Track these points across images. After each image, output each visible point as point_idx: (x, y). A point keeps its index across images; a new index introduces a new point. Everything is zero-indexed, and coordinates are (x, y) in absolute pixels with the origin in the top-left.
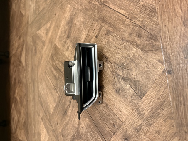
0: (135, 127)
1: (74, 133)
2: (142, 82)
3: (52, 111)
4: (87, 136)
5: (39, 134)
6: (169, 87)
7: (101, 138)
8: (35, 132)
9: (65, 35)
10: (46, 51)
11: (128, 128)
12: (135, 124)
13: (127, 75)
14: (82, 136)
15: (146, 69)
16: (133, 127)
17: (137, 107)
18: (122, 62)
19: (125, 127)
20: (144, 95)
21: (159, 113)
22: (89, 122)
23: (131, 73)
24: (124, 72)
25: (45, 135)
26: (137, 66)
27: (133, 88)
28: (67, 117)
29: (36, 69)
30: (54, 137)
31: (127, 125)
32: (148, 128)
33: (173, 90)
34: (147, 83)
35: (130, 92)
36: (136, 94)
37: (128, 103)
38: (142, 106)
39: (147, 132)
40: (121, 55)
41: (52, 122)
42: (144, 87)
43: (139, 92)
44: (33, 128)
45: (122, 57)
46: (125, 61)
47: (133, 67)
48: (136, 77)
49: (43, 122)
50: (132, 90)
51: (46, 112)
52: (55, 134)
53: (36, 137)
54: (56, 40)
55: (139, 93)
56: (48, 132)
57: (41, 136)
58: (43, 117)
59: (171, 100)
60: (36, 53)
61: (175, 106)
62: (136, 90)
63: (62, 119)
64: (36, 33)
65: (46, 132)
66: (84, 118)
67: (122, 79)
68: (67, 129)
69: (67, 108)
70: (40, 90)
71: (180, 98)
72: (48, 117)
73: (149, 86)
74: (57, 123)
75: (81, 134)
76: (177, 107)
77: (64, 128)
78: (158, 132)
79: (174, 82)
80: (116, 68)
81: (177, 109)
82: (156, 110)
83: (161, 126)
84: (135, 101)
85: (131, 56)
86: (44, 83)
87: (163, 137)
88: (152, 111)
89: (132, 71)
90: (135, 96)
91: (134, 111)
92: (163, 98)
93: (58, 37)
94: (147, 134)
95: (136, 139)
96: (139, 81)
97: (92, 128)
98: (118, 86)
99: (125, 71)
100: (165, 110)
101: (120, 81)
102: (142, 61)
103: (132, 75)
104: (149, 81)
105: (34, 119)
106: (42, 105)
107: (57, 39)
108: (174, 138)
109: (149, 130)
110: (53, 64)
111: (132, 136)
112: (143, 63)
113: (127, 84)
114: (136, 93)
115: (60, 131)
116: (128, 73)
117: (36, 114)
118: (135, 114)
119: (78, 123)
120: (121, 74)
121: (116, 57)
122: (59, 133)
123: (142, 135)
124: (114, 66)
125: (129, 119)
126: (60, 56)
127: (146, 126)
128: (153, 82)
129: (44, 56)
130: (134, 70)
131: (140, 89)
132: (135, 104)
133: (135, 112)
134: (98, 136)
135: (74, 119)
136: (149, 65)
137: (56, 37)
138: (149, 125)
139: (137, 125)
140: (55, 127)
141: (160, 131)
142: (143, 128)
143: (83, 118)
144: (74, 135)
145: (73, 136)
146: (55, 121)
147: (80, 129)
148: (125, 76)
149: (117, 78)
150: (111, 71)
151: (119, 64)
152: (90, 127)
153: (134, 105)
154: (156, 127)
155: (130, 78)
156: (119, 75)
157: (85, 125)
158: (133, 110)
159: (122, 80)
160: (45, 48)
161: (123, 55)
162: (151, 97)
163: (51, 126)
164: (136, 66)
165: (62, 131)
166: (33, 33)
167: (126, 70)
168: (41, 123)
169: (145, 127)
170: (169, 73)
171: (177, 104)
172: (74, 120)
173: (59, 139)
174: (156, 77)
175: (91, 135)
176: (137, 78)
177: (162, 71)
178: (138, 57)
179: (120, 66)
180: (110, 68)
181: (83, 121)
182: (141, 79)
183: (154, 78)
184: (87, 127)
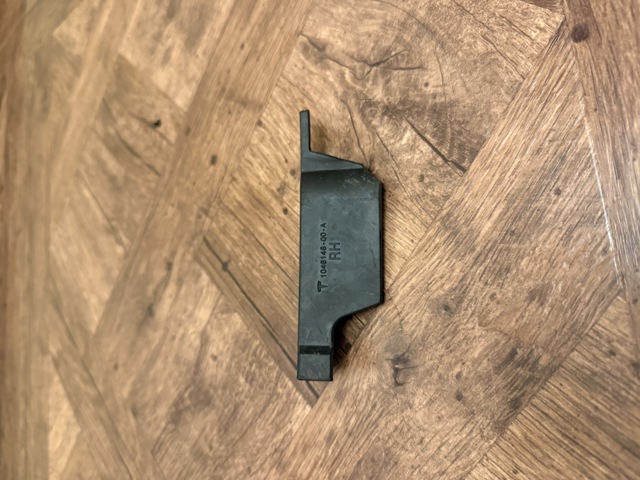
0: (437, 300)
1: (183, 387)
2: (468, 101)
3: (94, 319)
4: (233, 389)
5: (43, 428)
6: (580, 93)
7: (290, 384)
8: (26, 424)
9: (157, 12)
10: (83, 91)
11: (407, 308)
12: (439, 284)
13: (404, 92)
14: (212, 391)
15: (480, 47)
16: (427, 300)
17: (444, 212)
18: (385, 44)
19: (395, 307)
20: (474, 153)
21: (543, 211)
22: (245, 327)
23: (420, 82)
24: (394, 84)
25: (65, 428)
26: (446, 46)
27: (428, 136)
28: (155, 330)
29: (43, 172)
30: (101, 428)
31: (403, 298)
32: (493, 289)
33: (597, 99)
34: (489, 103)
35: (417, 156)
36: (443, 157)
37: (408, 203)
38: (469, 202)
39: (493, 305)
40: (381, 21)
41: (94, 365)
42: (476, 119)
43: (452, 147)
44: (22, 407)
45: (385, 26)
46: (397, 38)
47: (429, 55)
48: (440, 90)
49: (60, 375)
50: (424, 147)
51: (75, 328)
52: (103, 414)
53: (32, 443)
54: (125, 41)
55: (456, 150)
56: (77, 412)
57: (51, 435)
58: (60, 354)
59: (591, 143)
60: (45, 110)
61: (610, 162)
62: (441, 143)
63: (133, 344)
64: (51, 37)
65: (70, 413)
66: (225, 316)
67: (384, 114)
68: (155, 380)
69: (156, 293)
70: (52, 248)
71: (631, 125)
72: (82, 351)
73: (497, 110)
74: (112, 364)
75: (211, 385)
76: (617, 166)
77: (141, 380)
78: (538, 295)
79: (603, 67)
80: (358, 76)
81: (619, 175)
82: (529, 201)
83: (552, 264)
84: (437, 191)
85: (422, 13)
86: (69, 218)
87: (561, 309)
88: (511, 210)
89: (425, 69)
90: (434, 168)
91: (431, 232)
92: (555, 144)
93: (132, 24)
94: (492, 316)
95: (442, 351)
96: (452, 104)
97: (257, 347)
98: (367, 149)
99: (398, 79)
100: (568, 190)
101: (374, 127)
102: (463, 22)
103: (427, 85)
104: (497, 92)
105: (27, 371)
106: (58, 307)
107: (130, 36)
108: (610, 303)
109: (499, 296)
110: (107, 134)
111: (424, 338)
112: (468, 29)
113: (405, 130)
114: (439, 153)
115: (125, 392)
116: (407, 82)
117: (35, 349)
118: (437, 240)
119: (197, 343)
120: (378, 94)
121: (359, 35)
122: (120, 403)
123: (470, 325)
124: (353, 70)
125: (411, 270)
126: (135, 97)
127: (486, 284)
128: (514, 90)
129: (76, 114)
130: (432, 64)
131: (460, 133)
132: (435, 200)
133: (436, 235)
134: (278, 378)
135: (181, 331)
136: (496, 28)
137: (125, 26)
138: (499, 274)
139: (446, 287)
140: (105, 381)
141: (549, 286)
142: (471, 294)
143: (219, 315)
144: (181, 398)
145: (176, 404)
146: (107, 358)
147: (208, 364)
148: (395, 98)
149: (363, 116)
150: (340, 94)
151: (372, 58)
152: (246, 345)
153: (433, 207)
154: (528, 277)
155: (418, 99)
156: (370, 103)
157: (226, 343)
158: (428, 227)
159: (382, 119)
160: (81, 81)
161: (389, 18)
162: (507, 154)
163: (91, 381)
164: (442, 47)
165: (134, 393)
166: (40, 41)
167: (402, 72)
168: (50, 381)
169: (481, 285)
170: (580, 35)
171: (620, 152)
172: (184, 336)
173: (121, 428)
174: (526, 65)
175: (252, 380)
176: (444, 94)
177: (548, 36)
178: (450, 8)
179: (377, 64)
180: (333, 86)
181: (220, 327)
182: (461, 91)
183: (515, 73)
184: (233, 352)
